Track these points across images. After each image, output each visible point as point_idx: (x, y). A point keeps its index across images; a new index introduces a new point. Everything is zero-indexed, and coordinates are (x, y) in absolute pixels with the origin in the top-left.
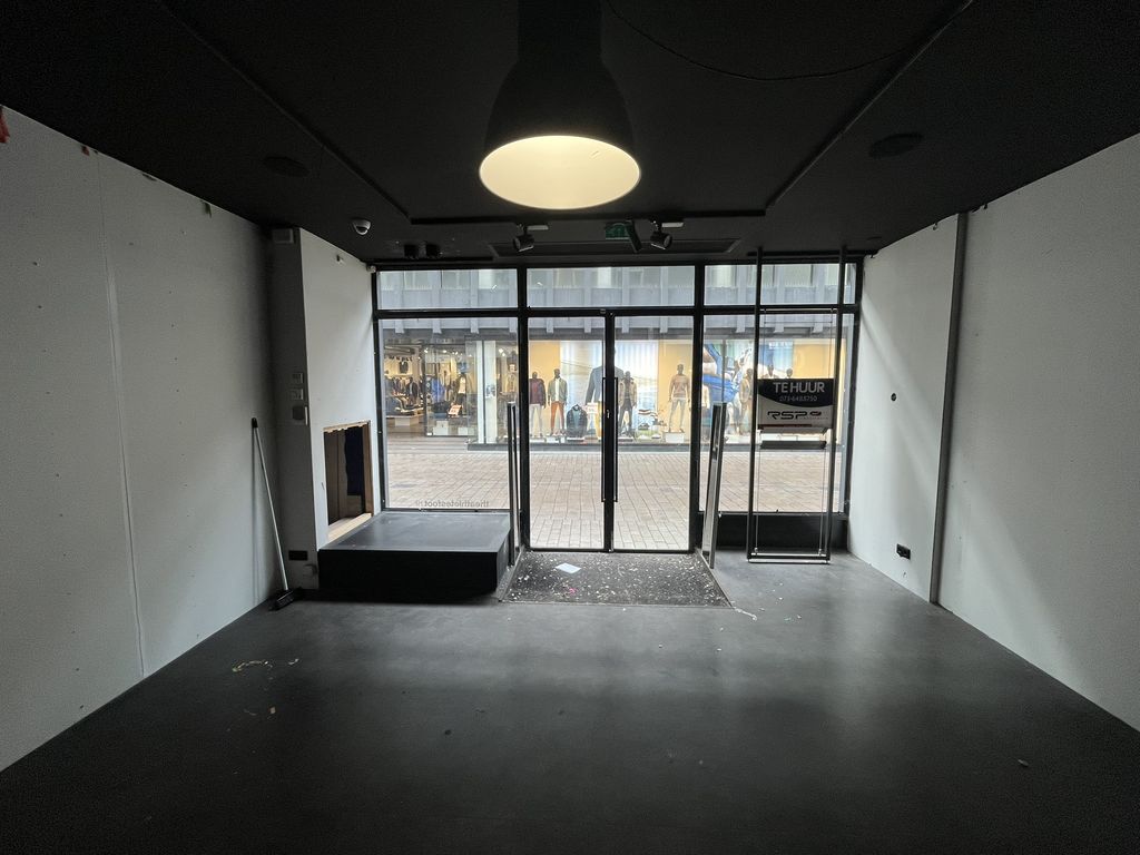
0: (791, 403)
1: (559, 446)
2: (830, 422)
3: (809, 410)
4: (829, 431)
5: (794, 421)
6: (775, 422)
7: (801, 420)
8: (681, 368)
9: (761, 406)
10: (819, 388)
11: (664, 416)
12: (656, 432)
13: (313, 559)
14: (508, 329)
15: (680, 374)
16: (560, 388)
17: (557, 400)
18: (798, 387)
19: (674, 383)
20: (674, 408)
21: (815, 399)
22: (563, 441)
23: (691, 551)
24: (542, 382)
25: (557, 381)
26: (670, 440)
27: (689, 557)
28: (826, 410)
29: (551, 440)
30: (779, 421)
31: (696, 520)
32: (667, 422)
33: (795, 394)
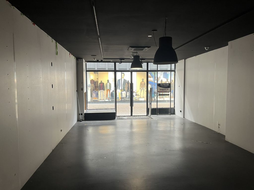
0: (163, 88)
1: (109, 102)
2: (170, 91)
3: (166, 89)
4: (170, 92)
5: (164, 91)
6: (160, 91)
7: (165, 90)
8: (143, 79)
9: (158, 88)
10: (168, 85)
11: (139, 93)
12: (136, 98)
13: (83, 115)
14: (95, 68)
15: (143, 81)
16: (109, 85)
17: (108, 89)
18: (164, 85)
19: (141, 84)
20: (141, 91)
21: (167, 87)
22: (110, 100)
23: (147, 115)
24: (104, 84)
25: (108, 83)
26: (141, 100)
27: (147, 116)
28: (169, 89)
29: (107, 100)
30: (161, 91)
31: (148, 110)
32: (139, 95)
33: (164, 86)
